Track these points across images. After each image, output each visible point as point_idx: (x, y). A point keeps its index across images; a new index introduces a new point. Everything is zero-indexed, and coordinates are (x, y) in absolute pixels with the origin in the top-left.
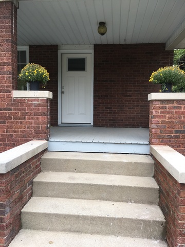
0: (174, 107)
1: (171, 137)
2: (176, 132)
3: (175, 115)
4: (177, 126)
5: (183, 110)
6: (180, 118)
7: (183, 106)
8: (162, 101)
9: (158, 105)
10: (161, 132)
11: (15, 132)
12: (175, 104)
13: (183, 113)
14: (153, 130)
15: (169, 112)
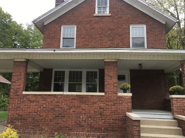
0: (181, 100)
1: (181, 112)
2: (183, 110)
3: (181, 103)
4: (183, 108)
5: (184, 101)
6: (183, 104)
7: (184, 100)
8: (176, 98)
9: (175, 99)
10: (177, 110)
11: (119, 109)
12: (181, 99)
13: (184, 102)
14: (174, 109)
15: (179, 102)
